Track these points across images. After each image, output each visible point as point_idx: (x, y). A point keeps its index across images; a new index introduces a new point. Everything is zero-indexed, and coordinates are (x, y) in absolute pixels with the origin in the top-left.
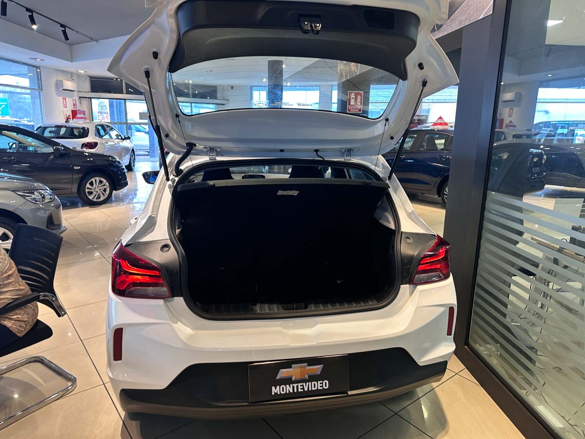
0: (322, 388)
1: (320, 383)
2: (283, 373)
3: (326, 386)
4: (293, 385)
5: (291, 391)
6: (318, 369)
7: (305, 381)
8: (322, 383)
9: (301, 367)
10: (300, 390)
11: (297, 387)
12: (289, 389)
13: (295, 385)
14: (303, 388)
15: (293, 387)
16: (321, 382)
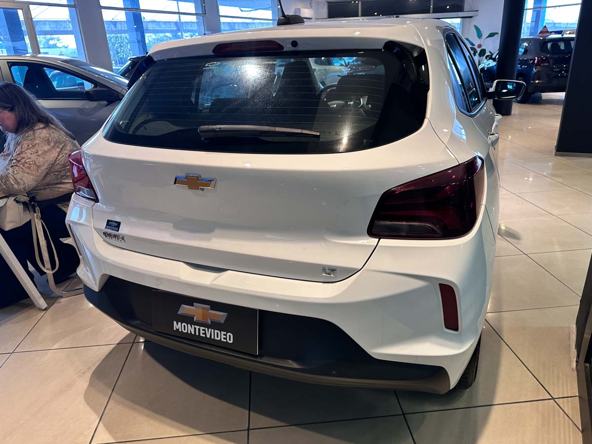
0: (225, 341)
1: (224, 335)
2: (185, 309)
3: (230, 340)
4: (195, 326)
5: (193, 333)
6: (221, 316)
7: (208, 327)
8: (226, 335)
9: (203, 308)
10: (201, 335)
11: (199, 329)
12: (190, 329)
13: (197, 327)
14: (205, 334)
15: (195, 329)
16: (225, 333)
